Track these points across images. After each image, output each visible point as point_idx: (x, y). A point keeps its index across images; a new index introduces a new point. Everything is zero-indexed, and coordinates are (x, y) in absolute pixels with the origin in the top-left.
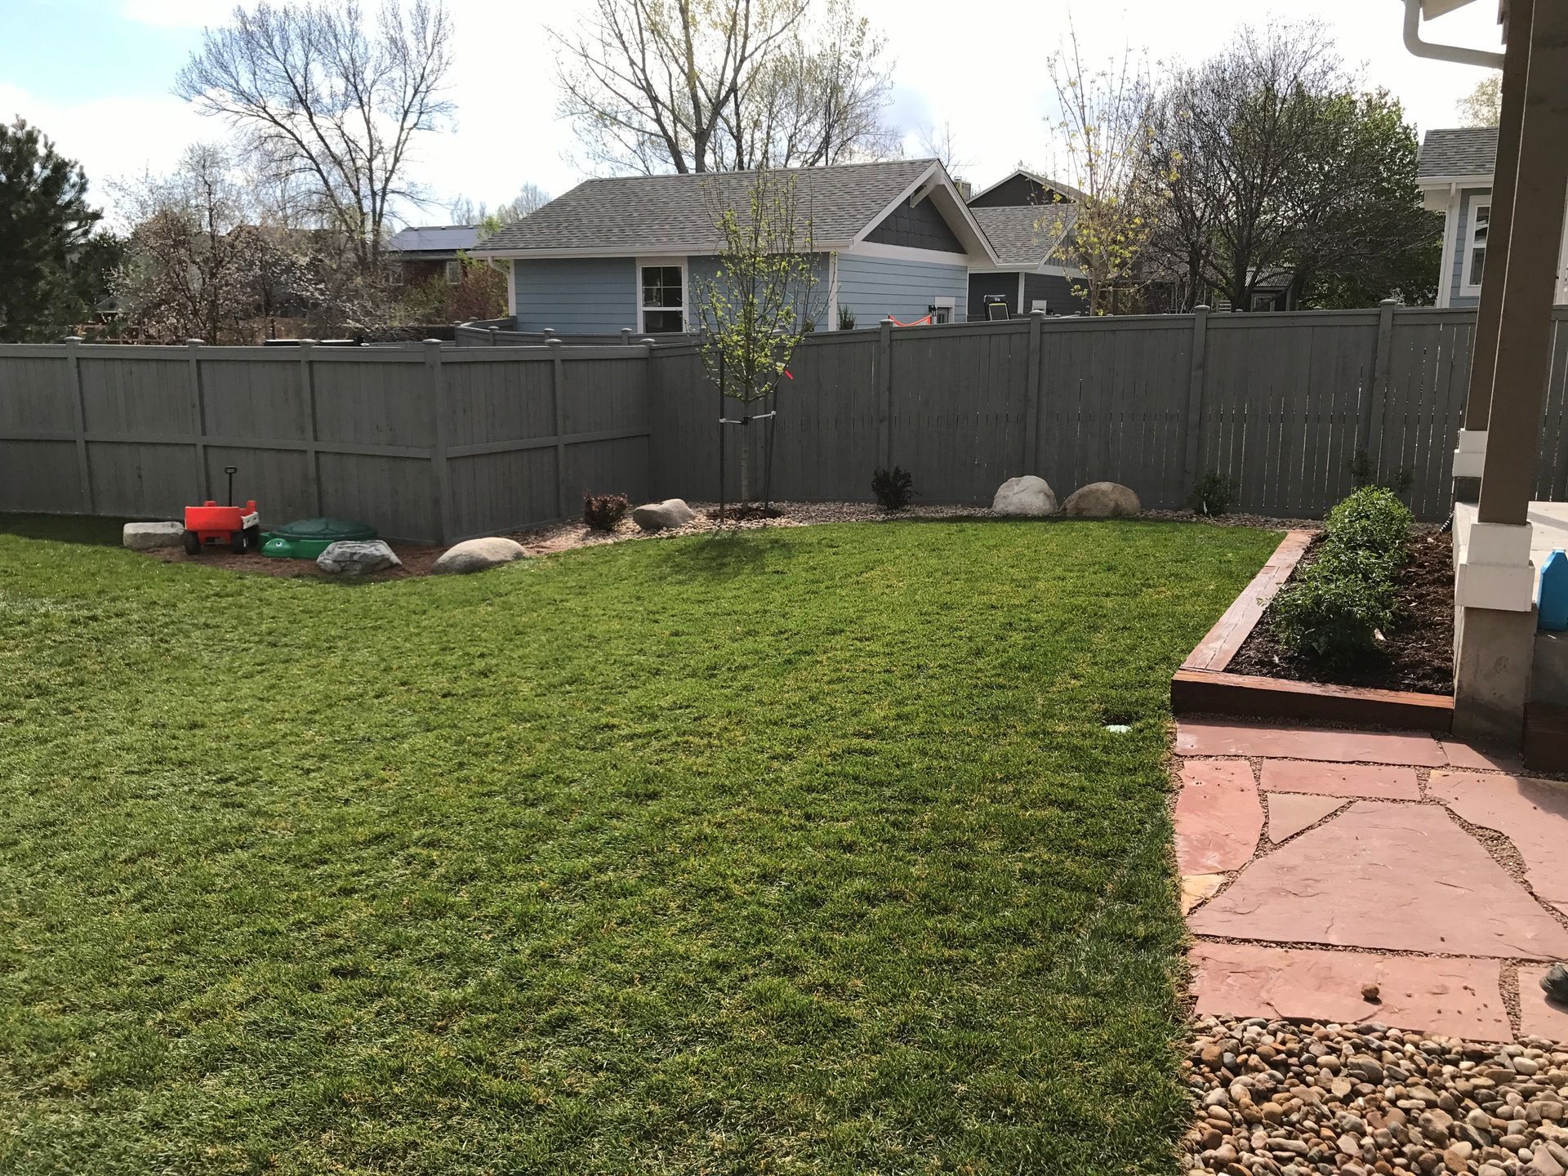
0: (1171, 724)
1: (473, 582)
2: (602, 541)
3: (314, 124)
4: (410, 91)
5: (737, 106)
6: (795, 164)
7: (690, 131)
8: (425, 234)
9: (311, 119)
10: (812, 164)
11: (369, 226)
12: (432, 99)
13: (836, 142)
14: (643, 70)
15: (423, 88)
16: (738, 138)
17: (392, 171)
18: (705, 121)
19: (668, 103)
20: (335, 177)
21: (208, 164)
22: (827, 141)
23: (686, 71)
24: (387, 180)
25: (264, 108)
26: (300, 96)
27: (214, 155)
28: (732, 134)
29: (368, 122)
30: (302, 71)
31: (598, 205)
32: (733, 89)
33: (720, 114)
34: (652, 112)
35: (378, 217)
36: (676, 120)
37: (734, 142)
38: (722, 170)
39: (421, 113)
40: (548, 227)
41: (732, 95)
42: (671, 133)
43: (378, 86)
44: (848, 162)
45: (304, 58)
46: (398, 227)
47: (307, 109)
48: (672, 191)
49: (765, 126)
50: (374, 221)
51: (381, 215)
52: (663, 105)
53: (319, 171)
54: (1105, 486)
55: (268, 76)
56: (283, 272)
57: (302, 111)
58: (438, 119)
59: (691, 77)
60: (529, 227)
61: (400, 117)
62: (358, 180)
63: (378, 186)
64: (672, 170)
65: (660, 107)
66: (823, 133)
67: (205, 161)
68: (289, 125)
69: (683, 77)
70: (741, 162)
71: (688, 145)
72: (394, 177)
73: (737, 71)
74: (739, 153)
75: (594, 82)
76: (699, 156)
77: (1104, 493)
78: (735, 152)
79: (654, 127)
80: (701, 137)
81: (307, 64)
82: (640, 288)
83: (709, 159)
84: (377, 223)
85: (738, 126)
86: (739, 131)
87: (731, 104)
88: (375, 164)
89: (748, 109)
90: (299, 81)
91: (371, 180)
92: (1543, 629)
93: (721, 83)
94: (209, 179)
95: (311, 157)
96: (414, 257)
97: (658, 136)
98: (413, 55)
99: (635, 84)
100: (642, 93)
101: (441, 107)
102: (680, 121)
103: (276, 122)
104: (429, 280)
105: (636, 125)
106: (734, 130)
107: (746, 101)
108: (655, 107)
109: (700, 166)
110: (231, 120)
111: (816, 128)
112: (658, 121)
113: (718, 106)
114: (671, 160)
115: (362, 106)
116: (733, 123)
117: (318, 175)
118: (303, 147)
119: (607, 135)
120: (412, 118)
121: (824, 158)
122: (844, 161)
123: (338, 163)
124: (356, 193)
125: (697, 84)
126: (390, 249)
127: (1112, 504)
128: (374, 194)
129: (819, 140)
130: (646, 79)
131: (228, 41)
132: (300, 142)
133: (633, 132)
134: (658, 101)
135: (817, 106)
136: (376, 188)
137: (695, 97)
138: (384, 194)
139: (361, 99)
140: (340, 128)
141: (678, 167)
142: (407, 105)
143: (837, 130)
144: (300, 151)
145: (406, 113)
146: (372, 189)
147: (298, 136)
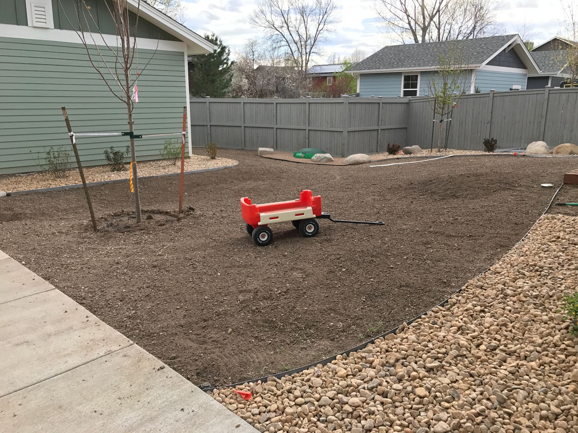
3: (289, 30)
4: (321, 17)
5: (439, 17)
6: (460, 38)
7: (421, 27)
8: (322, 67)
9: (288, 28)
10: (467, 38)
11: (304, 65)
12: (328, 20)
13: (478, 28)
14: (405, 5)
15: (325, 16)
16: (439, 29)
17: (313, 45)
18: (427, 23)
19: (414, 18)
21: (253, 45)
22: (474, 28)
23: (421, 5)
24: (311, 48)
25: (273, 25)
26: (285, 22)
27: (256, 42)
28: (436, 27)
29: (306, 28)
30: (287, 12)
32: (438, 11)
33: (432, 20)
34: (407, 21)
35: (307, 61)
36: (416, 23)
37: (437, 30)
38: (431, 41)
39: (324, 25)
41: (438, 14)
42: (414, 28)
43: (310, 16)
44: (482, 37)
45: (287, 8)
46: (314, 65)
47: (287, 24)
49: (450, 24)
51: (308, 61)
52: (412, 18)
53: (289, 46)
55: (276, 14)
57: (286, 26)
58: (330, 26)
59: (423, 7)
60: (366, 63)
61: (317, 26)
62: (302, 49)
63: (308, 51)
65: (410, 19)
66: (473, 25)
68: (281, 31)
69: (420, 8)
70: (439, 37)
71: (419, 33)
72: (314, 47)
73: (440, 3)
74: (439, 35)
75: (386, 11)
76: (424, 36)
78: (437, 34)
79: (407, 26)
80: (425, 29)
81: (289, 10)
82: (403, 82)
83: (427, 37)
84: (307, 64)
85: (439, 24)
87: (437, 16)
88: (307, 43)
89: (444, 18)
90: (285, 16)
91: (306, 48)
93: (434, 9)
94: (254, 50)
95: (287, 41)
96: (318, 75)
97: (409, 29)
98: (323, 4)
99: (401, 10)
100: (404, 14)
101: (331, 22)
102: (417, 24)
103: (277, 30)
105: (401, 26)
106: (438, 26)
107: (443, 14)
108: (408, 19)
109: (423, 40)
110: (263, 29)
111: (471, 23)
112: (409, 23)
113: (431, 18)
114: (413, 38)
115: (304, 22)
116: (437, 23)
118: (285, 38)
120: (321, 27)
121: (472, 35)
122: (481, 36)
123: (296, 43)
124: (301, 53)
125: (425, 9)
126: (311, 73)
128: (306, 53)
129: (471, 28)
130: (406, 9)
131: (264, 3)
132: (284, 36)
133: (400, 28)
134: (409, 16)
135: (472, 15)
136: (307, 51)
137: (423, 14)
138: (310, 53)
139: (304, 20)
140: (297, 31)
141: (415, 41)
142: (320, 22)
143: (478, 24)
144: (284, 39)
145: (319, 25)
146: (306, 52)
147: (283, 34)
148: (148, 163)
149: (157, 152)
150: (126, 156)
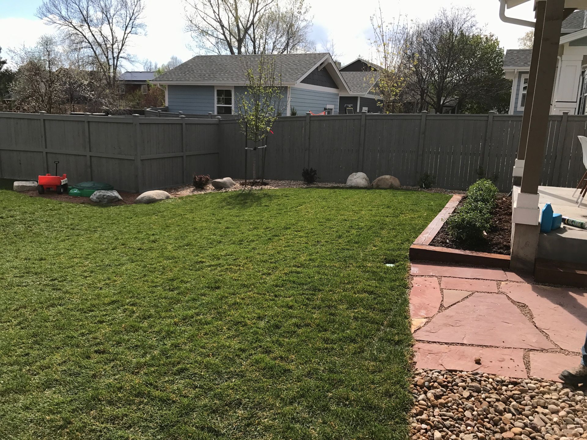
0: (409, 264)
1: (150, 207)
2: (200, 193)
3: (90, 30)
4: (128, 19)
5: (254, 30)
6: (275, 53)
7: (236, 39)
8: (133, 74)
9: (89, 28)
10: (282, 53)
11: (112, 70)
12: (137, 22)
13: (291, 45)
14: (218, 15)
15: (133, 18)
16: (254, 42)
17: (121, 49)
18: (242, 35)
19: (228, 28)
20: (99, 51)
21: (48, 44)
22: (287, 44)
23: (235, 16)
24: (119, 53)
25: (71, 23)
26: (85, 19)
27: (51, 40)
28: (252, 40)
29: (112, 30)
30: (86, 9)
31: (201, 66)
32: (253, 23)
33: (247, 33)
34: (221, 31)
36: (231, 34)
37: (252, 44)
38: (248, 54)
39: (132, 27)
40: (181, 73)
41: (252, 26)
42: (229, 39)
43: (116, 16)
44: (295, 53)
45: (87, 4)
46: (123, 71)
47: (88, 24)
48: (228, 61)
49: (264, 38)
50: (114, 69)
51: (116, 66)
52: (226, 28)
53: (92, 48)
54: (388, 177)
55: (73, 11)
56: (77, 87)
57: (86, 25)
58: (139, 30)
59: (237, 18)
60: (174, 73)
61: (124, 29)
62: (108, 52)
64: (229, 53)
66: (286, 42)
67: (47, 43)
68: (80, 30)
69: (233, 18)
70: (255, 51)
71: (235, 44)
72: (122, 52)
73: (254, 16)
74: (254, 48)
75: (199, 18)
76: (239, 48)
77: (387, 179)
78: (253, 47)
79: (222, 37)
80: (240, 41)
81: (88, 7)
82: (216, 97)
83: (243, 50)
85: (254, 37)
86: (254, 39)
87: (252, 29)
88: (114, 46)
89: (258, 32)
90: (85, 13)
91: (113, 52)
92: (542, 232)
93: (248, 21)
94: (49, 50)
95: (89, 43)
96: (129, 83)
97: (224, 40)
98: (129, 4)
99: (215, 20)
100: (218, 24)
101: (140, 26)
102: (232, 35)
103: (75, 28)
104: (135, 92)
105: (215, 36)
106: (253, 39)
107: (257, 28)
108: (223, 29)
109: (239, 52)
110: (58, 27)
111: (284, 39)
112: (224, 34)
113: (246, 30)
114: (229, 49)
115: (109, 24)
116: (252, 36)
117: (92, 50)
118: (86, 38)
119: (204, 39)
120: (129, 30)
121: (286, 51)
122: (294, 52)
123: (100, 45)
124: (107, 57)
125: (239, 21)
126: (120, 79)
127: (390, 183)
128: (114, 58)
129: (285, 44)
130: (220, 18)
132: (85, 37)
133: (214, 38)
134: (224, 27)
135: (284, 31)
136: (115, 56)
137: (238, 26)
138: (118, 58)
139: (109, 21)
140: (100, 32)
141: (231, 52)
142: (127, 24)
143: (291, 41)
144: (85, 40)
145: (127, 27)
146: (113, 56)
147: (84, 34)
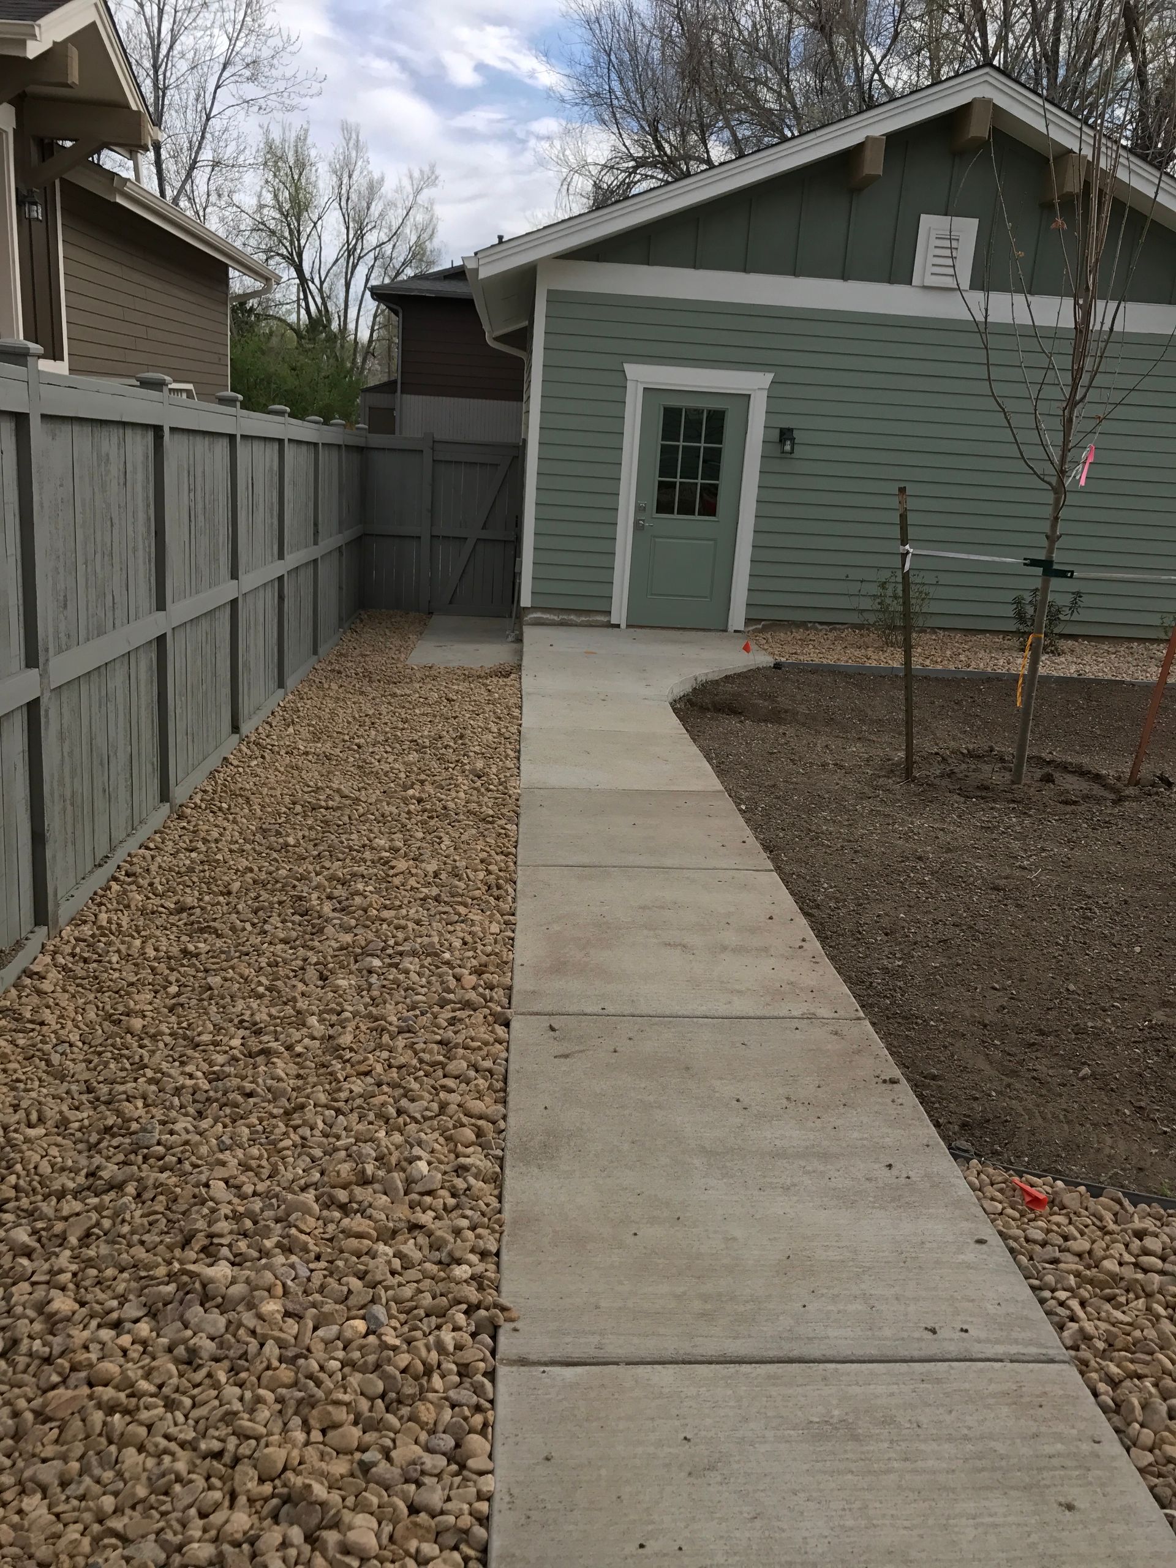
148: (1126, 644)
149: (1155, 620)
150: (1067, 618)
